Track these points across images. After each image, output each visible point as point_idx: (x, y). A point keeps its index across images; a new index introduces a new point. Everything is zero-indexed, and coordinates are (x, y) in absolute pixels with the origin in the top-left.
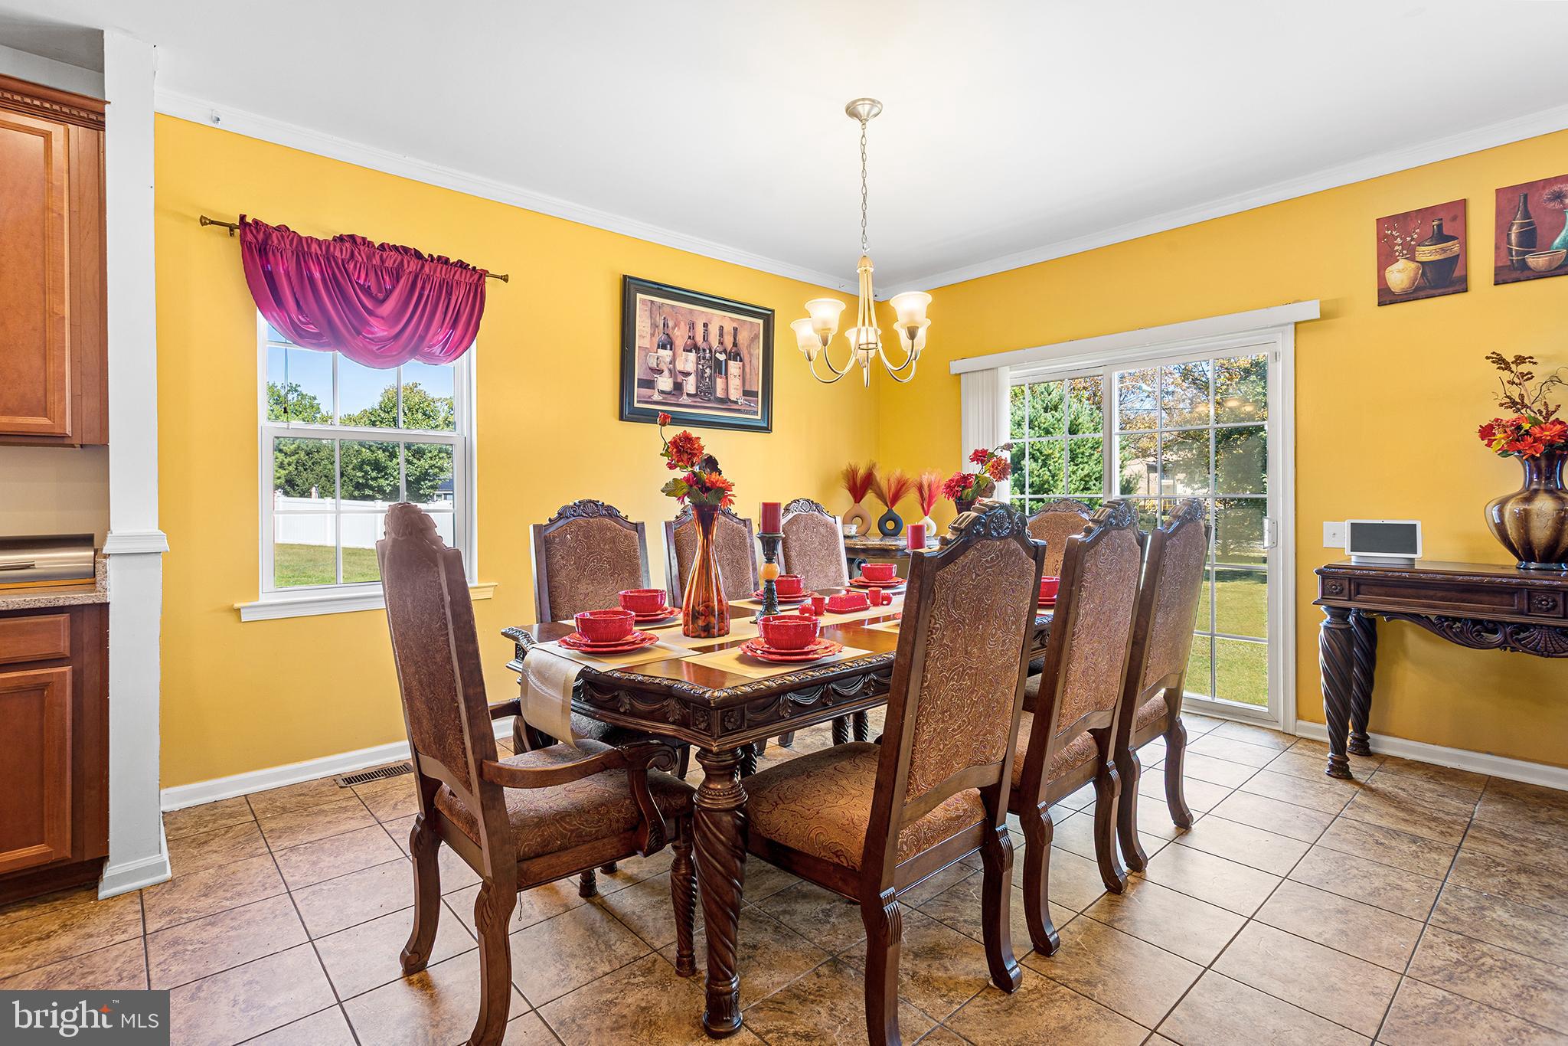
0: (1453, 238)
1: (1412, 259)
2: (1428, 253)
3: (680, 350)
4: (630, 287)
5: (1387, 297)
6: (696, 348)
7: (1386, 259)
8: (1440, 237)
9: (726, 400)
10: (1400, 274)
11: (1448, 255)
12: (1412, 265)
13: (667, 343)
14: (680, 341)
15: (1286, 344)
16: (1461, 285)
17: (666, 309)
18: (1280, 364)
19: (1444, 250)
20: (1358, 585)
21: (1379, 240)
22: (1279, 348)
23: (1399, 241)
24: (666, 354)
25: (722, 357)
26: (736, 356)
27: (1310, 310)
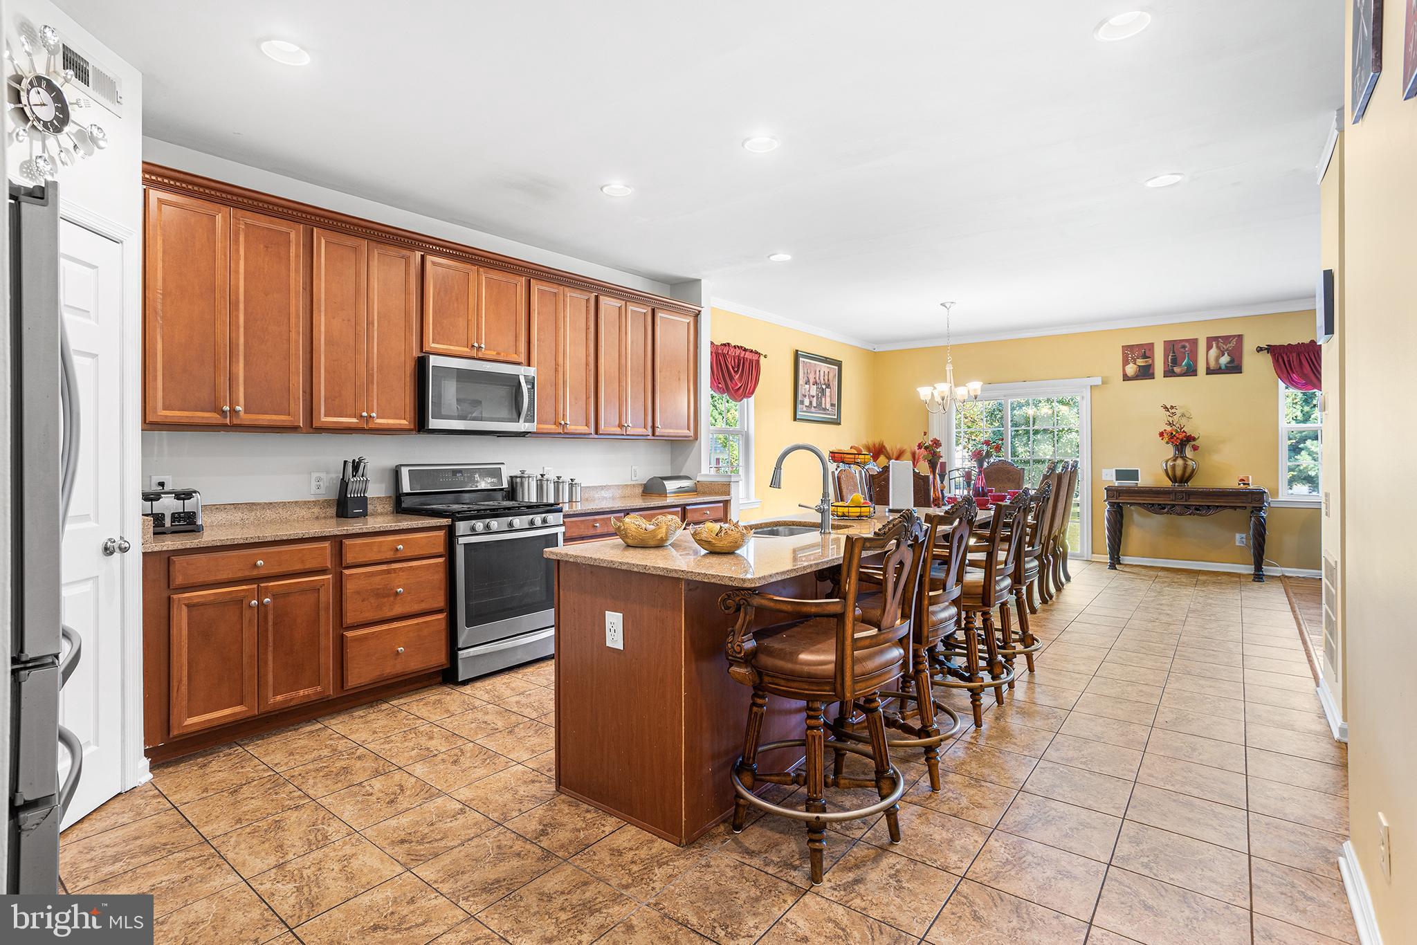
0: (1149, 358)
1: (1135, 364)
2: (1141, 362)
3: (811, 385)
4: (797, 355)
5: (1126, 378)
6: (816, 383)
7: (1125, 362)
8: (1145, 356)
9: (825, 409)
10: (1131, 369)
11: (1147, 364)
12: (1135, 366)
13: (807, 382)
14: (811, 381)
15: (1087, 393)
16: (1152, 376)
17: (808, 364)
18: (1084, 402)
19: (1146, 362)
20: (1119, 493)
21: (1123, 354)
22: (1085, 395)
23: (1130, 356)
24: (807, 386)
25: (824, 387)
26: (828, 386)
27: (1097, 381)
